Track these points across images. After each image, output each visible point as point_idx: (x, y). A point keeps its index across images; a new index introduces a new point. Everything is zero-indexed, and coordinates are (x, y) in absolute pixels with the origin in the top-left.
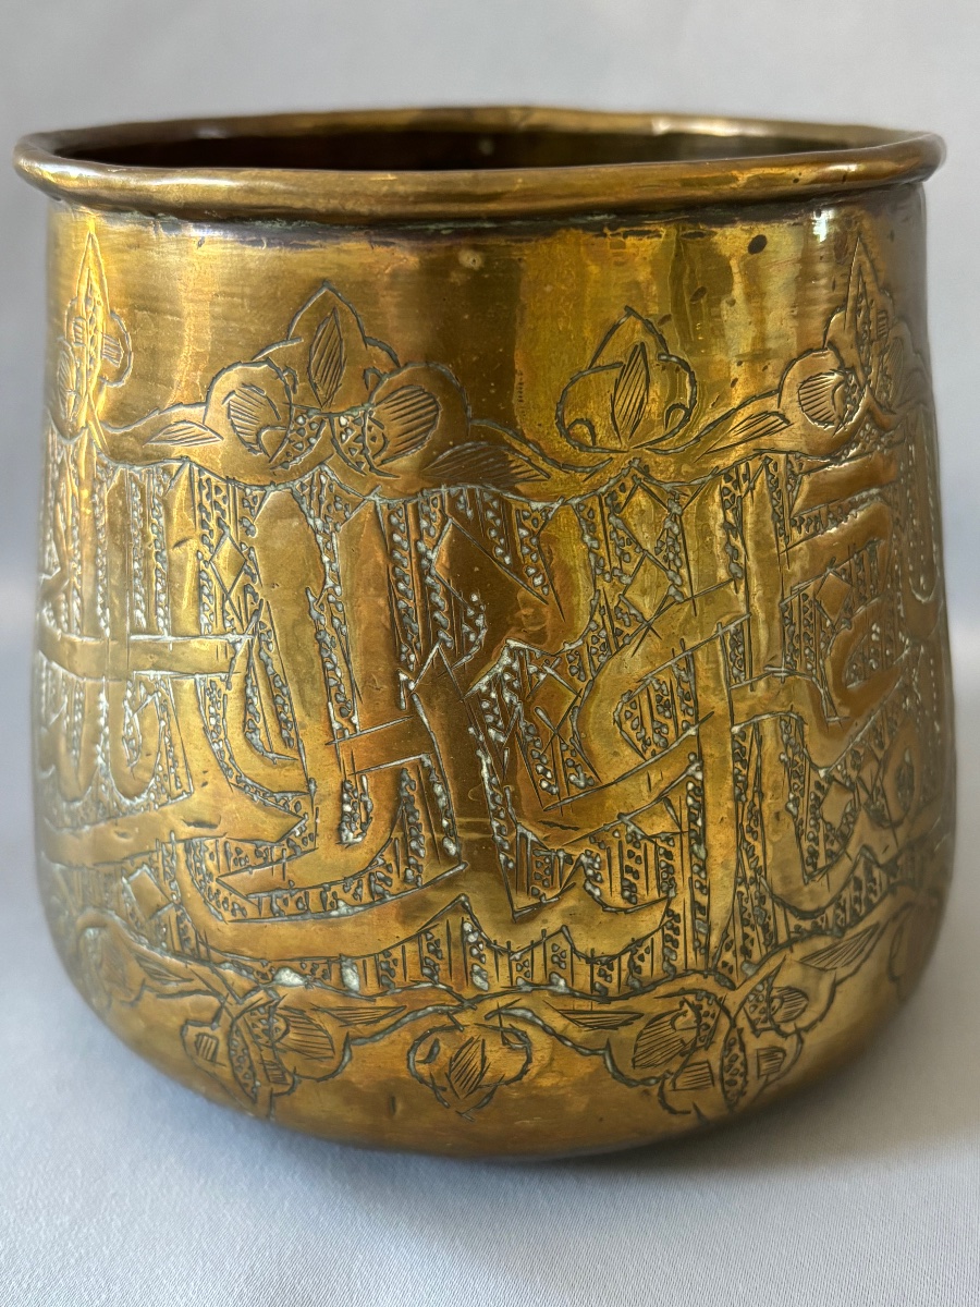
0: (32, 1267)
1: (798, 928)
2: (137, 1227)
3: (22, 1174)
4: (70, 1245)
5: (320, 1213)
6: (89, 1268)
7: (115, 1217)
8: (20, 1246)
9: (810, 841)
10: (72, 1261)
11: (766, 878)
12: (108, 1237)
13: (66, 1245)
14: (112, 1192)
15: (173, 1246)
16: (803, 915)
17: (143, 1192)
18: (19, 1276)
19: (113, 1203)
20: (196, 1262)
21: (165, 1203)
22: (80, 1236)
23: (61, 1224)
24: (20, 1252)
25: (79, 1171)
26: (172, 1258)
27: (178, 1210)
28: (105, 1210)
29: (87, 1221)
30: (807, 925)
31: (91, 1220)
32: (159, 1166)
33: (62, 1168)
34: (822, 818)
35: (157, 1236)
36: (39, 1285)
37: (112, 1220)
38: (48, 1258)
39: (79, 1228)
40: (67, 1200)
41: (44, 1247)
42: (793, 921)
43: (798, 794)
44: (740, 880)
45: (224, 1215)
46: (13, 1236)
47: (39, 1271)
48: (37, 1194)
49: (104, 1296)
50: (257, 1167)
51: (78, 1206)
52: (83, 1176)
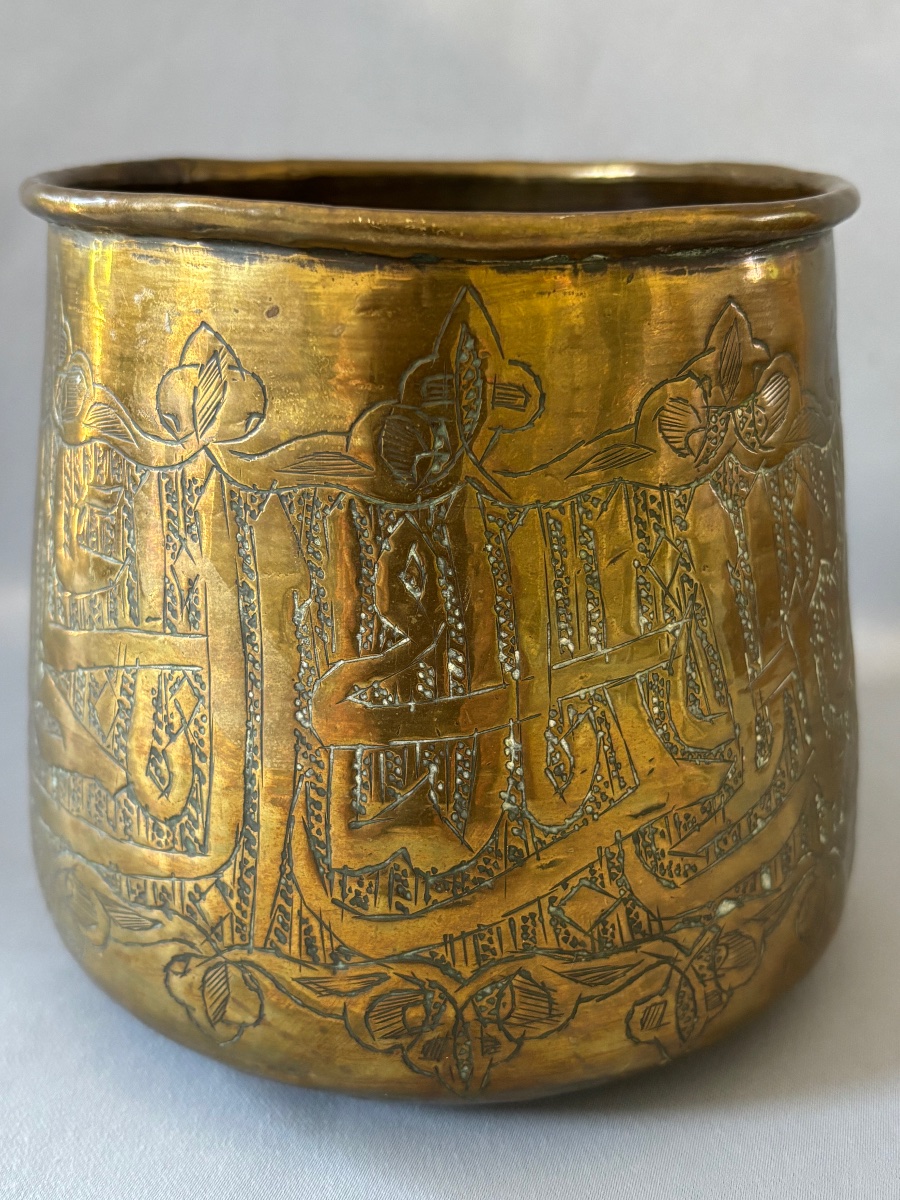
5: (251, 1177)
14: (57, 1158)
17: (86, 1159)
19: (58, 1169)
21: (107, 1169)
25: (26, 1139)
27: (118, 1175)
28: (50, 1176)
31: (36, 1186)
32: (102, 1134)
33: (11, 1137)
40: (14, 1168)
45: (162, 1180)
50: (193, 1133)
51: (25, 1173)
52: (30, 1143)
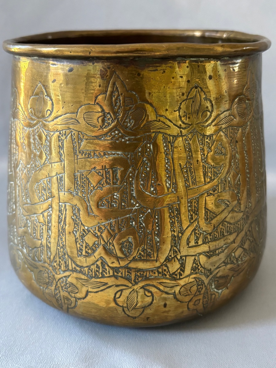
0: (20, 345)
1: (75, 268)
2: (49, 334)
3: (17, 320)
4: (31, 339)
6: (36, 345)
7: (43, 331)
8: (17, 339)
9: (80, 245)
10: (31, 343)
11: (66, 248)
12: (41, 337)
13: (30, 339)
15: (59, 339)
16: (77, 265)
18: (17, 347)
20: (65, 344)
22: (33, 336)
23: (28, 334)
24: (17, 340)
26: (59, 343)
29: (35, 333)
30: (78, 269)
34: (85, 241)
35: (54, 337)
36: (23, 349)
37: (42, 332)
38: (25, 342)
39: (33, 335)
41: (24, 339)
42: (74, 266)
43: (77, 230)
44: (58, 245)
46: (15, 337)
47: (22, 346)
48: (22, 325)
49: (40, 352)
